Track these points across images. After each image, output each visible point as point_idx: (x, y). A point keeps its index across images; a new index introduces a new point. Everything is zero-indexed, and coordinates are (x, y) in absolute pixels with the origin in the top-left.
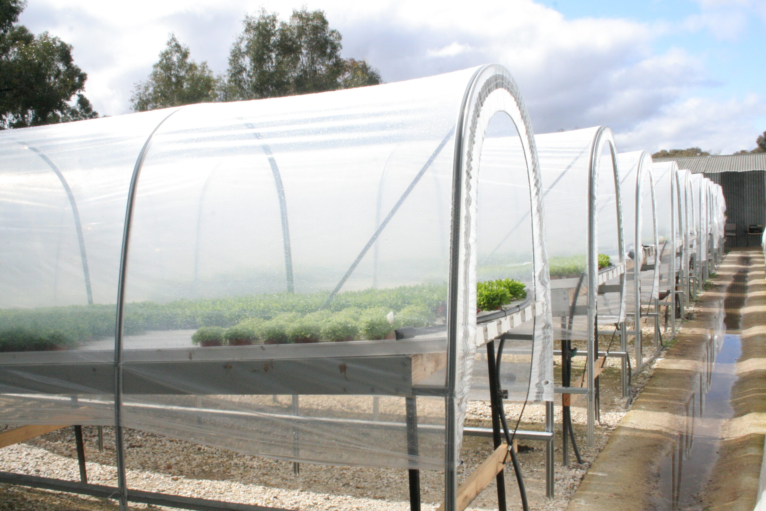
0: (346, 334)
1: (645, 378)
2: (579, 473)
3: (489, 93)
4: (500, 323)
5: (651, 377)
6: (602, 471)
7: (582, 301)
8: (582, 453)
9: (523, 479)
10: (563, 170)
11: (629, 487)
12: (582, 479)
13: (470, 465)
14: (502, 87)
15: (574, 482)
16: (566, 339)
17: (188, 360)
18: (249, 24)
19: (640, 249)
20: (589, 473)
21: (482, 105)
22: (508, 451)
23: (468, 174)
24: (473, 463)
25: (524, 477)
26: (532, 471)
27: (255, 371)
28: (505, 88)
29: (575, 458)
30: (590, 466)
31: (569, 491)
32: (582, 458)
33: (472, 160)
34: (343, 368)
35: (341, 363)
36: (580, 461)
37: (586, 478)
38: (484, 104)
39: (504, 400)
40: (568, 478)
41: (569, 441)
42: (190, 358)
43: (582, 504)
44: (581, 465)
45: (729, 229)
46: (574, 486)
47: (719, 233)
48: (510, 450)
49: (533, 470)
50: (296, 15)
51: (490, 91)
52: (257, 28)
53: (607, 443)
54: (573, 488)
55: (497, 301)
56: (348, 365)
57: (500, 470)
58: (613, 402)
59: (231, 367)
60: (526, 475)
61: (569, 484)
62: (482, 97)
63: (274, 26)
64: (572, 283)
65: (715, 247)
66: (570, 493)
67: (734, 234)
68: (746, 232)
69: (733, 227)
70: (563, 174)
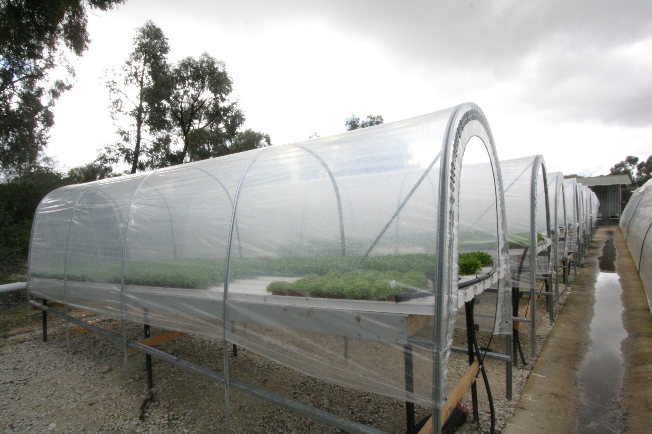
0: (361, 294)
1: (561, 305)
2: (526, 373)
3: (468, 122)
4: (476, 287)
5: (564, 304)
6: (542, 374)
7: (526, 263)
8: (525, 357)
9: (487, 374)
10: (511, 183)
11: (562, 389)
12: (528, 378)
13: (453, 359)
14: (477, 119)
15: (522, 380)
16: (516, 287)
17: (264, 302)
18: (347, 122)
19: (558, 230)
20: (532, 374)
21: (462, 130)
22: (479, 369)
23: (452, 178)
24: (455, 358)
25: (487, 372)
26: (492, 368)
27: (302, 314)
28: (479, 121)
29: (521, 361)
30: (532, 368)
31: (519, 386)
32: (526, 361)
33: (454, 169)
34: (358, 319)
35: (356, 315)
36: (525, 364)
37: (531, 378)
38: (464, 129)
39: (476, 331)
40: (518, 376)
41: (518, 353)
42: (265, 301)
43: (530, 399)
44: (526, 366)
45: (599, 216)
46: (522, 383)
47: (595, 219)
48: (480, 368)
49: (494, 367)
50: (369, 117)
51: (468, 120)
52: (350, 124)
53: (542, 351)
54: (521, 384)
55: (473, 269)
56: (362, 317)
57: (473, 381)
58: (542, 320)
59: (287, 310)
60: (489, 371)
61: (519, 381)
62: (463, 123)
63: (358, 122)
64: (520, 252)
65: (593, 226)
66: (520, 388)
67: (601, 219)
68: (608, 218)
69: (601, 215)
70: (512, 185)
